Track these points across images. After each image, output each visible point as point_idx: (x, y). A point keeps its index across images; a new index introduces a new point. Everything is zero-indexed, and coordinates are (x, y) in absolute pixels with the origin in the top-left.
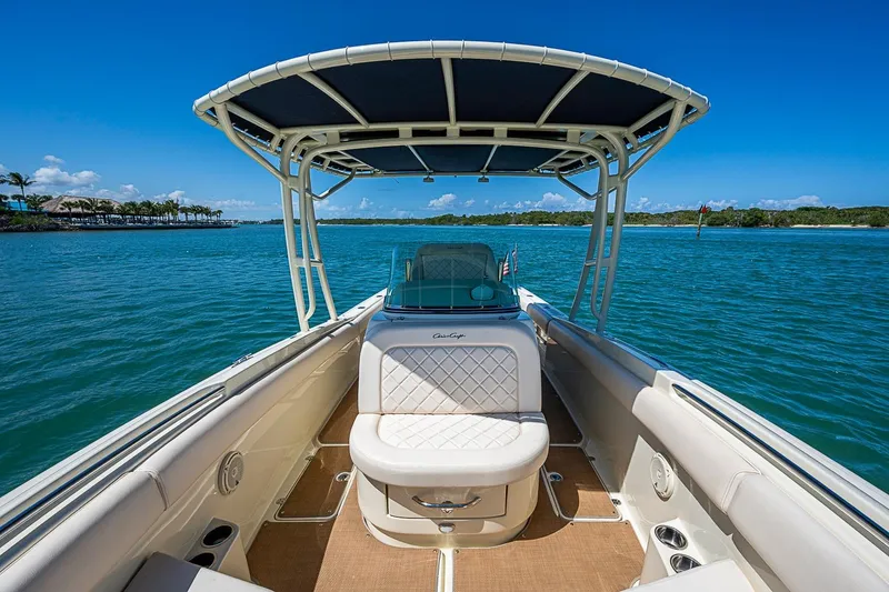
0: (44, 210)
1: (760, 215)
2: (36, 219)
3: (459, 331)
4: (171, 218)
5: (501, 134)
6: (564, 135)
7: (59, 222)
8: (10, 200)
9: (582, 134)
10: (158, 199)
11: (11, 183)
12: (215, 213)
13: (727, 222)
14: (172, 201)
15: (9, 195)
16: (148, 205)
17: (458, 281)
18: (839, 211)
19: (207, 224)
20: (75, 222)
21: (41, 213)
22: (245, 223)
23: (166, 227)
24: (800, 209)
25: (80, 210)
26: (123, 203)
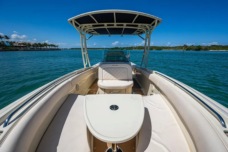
0: (14, 45)
1: (200, 47)
2: (13, 48)
3: (117, 64)
4: (46, 48)
5: (125, 25)
6: (138, 25)
7: (18, 48)
8: (5, 43)
9: (141, 25)
10: (42, 43)
11: (5, 38)
12: (56, 46)
13: (191, 49)
14: (46, 43)
15: (5, 41)
16: (40, 44)
17: (116, 56)
18: (223, 46)
19: (55, 49)
20: (22, 49)
21: (13, 46)
22: (65, 49)
23: (44, 50)
24: (212, 46)
25: (23, 45)
26: (33, 43)
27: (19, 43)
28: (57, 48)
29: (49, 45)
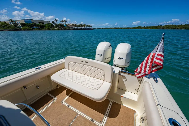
2: (67, 28)
7: (70, 28)
8: (64, 25)
11: (64, 22)
14: (84, 24)
16: (81, 25)
23: (83, 29)
27: (71, 24)
28: (91, 28)
29: (86, 26)
